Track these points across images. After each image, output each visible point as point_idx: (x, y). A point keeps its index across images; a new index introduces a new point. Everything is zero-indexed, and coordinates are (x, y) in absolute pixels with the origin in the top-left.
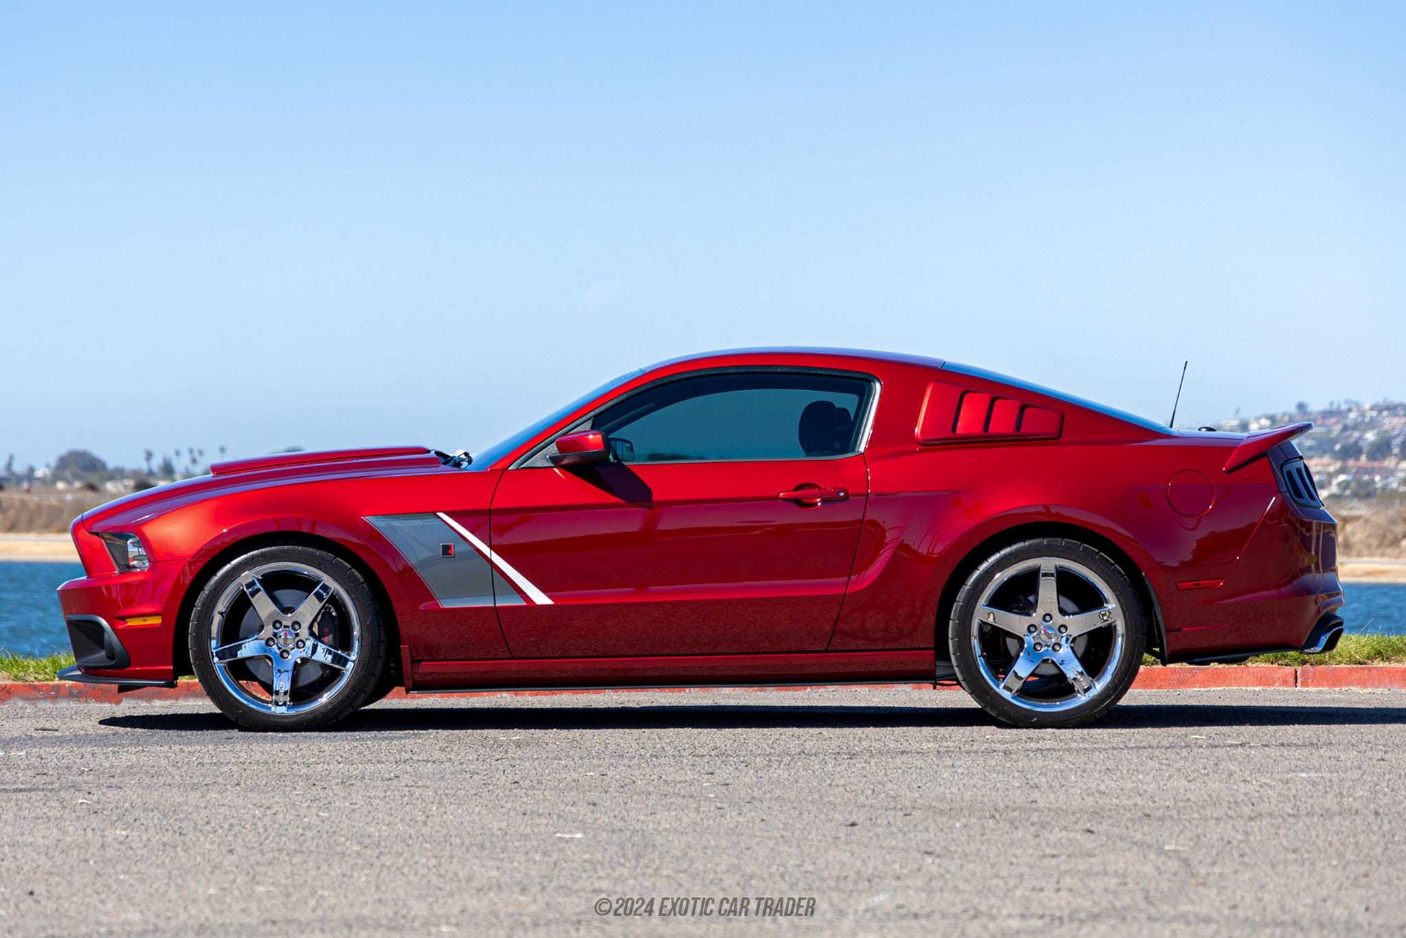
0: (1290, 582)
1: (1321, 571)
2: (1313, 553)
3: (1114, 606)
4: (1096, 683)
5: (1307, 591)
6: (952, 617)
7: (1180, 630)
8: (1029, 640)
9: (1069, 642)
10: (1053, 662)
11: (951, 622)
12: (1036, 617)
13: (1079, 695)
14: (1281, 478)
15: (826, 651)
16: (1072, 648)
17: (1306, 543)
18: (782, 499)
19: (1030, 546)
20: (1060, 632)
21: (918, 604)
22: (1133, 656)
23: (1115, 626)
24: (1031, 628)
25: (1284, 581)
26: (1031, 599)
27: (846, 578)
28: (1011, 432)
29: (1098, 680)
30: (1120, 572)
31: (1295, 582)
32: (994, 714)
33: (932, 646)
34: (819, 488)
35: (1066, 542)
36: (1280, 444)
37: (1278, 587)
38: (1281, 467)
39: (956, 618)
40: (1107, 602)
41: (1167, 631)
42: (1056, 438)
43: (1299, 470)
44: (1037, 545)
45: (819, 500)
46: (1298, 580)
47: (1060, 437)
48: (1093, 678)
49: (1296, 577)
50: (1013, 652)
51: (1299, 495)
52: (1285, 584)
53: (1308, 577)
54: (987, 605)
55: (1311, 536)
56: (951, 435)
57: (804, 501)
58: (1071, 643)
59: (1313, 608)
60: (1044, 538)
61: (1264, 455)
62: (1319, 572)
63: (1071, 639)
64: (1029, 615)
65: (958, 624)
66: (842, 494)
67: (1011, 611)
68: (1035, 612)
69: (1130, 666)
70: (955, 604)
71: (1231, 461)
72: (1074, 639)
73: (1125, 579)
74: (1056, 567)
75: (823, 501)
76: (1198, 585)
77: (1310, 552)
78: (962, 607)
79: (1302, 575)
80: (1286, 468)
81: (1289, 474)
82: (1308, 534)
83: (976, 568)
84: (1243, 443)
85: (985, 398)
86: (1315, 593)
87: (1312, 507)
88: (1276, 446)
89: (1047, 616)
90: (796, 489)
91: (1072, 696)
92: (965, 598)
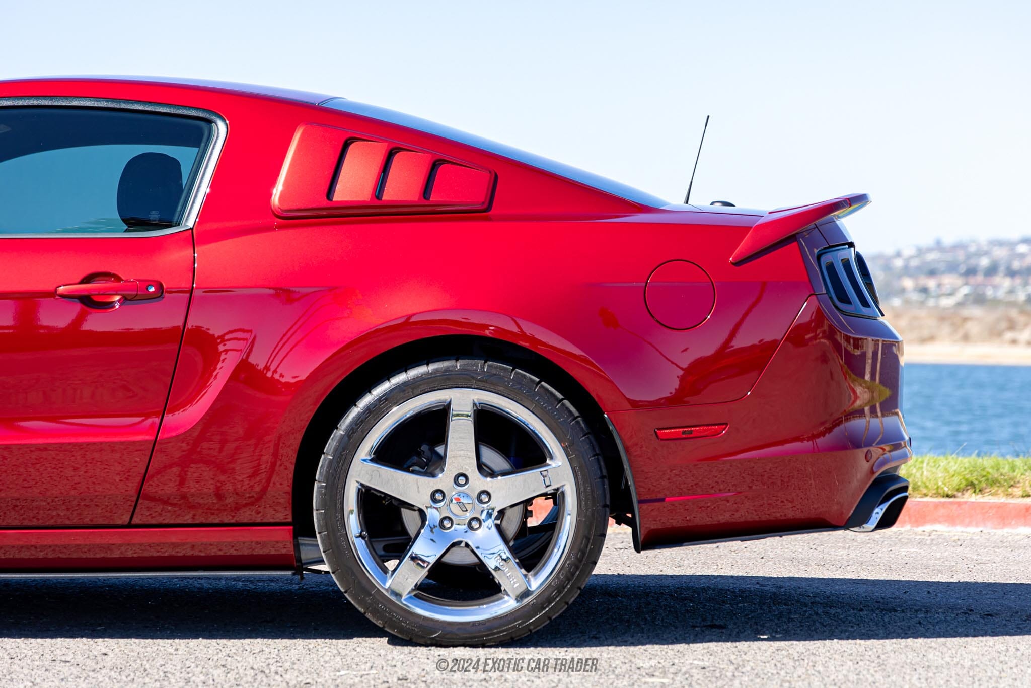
0: (830, 430)
1: (879, 414)
2: (867, 377)
3: (560, 464)
4: (532, 579)
5: (855, 442)
6: (317, 478)
7: (662, 500)
8: (433, 515)
9: (493, 517)
10: (467, 545)
11: (316, 484)
12: (444, 480)
13: (506, 598)
14: (819, 272)
15: (130, 526)
16: (498, 527)
17: (854, 366)
18: (63, 296)
19: (436, 371)
20: (480, 501)
21: (267, 458)
22: (588, 539)
23: (563, 493)
24: (437, 496)
25: (822, 428)
26: (440, 449)
27: (157, 420)
28: (413, 199)
29: (535, 575)
30: (570, 412)
31: (836, 430)
32: (379, 623)
33: (290, 520)
34: (118, 279)
35: (489, 366)
36: (817, 222)
37: (813, 437)
38: (819, 257)
39: (322, 479)
40: (552, 458)
41: (640, 502)
42: (483, 211)
43: (847, 264)
44: (447, 370)
45: (117, 298)
46: (842, 426)
47: (489, 208)
48: (528, 570)
49: (837, 423)
50: (412, 530)
51: (845, 299)
52: (823, 434)
53: (857, 424)
54: (372, 460)
55: (864, 355)
56: (324, 202)
57: (96, 299)
58: (496, 518)
59: (865, 466)
60: (457, 360)
61: (793, 238)
62: (877, 416)
63: (495, 514)
64: (433, 476)
65: (326, 487)
66: (152, 289)
67: (407, 470)
68: (443, 471)
69: (583, 553)
70: (323, 457)
71: (743, 246)
72: (502, 513)
73: (578, 422)
74: (474, 404)
75: (124, 299)
76: (691, 432)
77: (863, 376)
78: (331, 462)
79: (847, 420)
80: (825, 260)
81: (831, 268)
82: (858, 352)
83: (354, 403)
84: (761, 221)
85: (378, 150)
86: (869, 444)
87: (863, 317)
88: (812, 225)
89: (461, 478)
90: (82, 282)
91: (495, 597)
92: (336, 450)
